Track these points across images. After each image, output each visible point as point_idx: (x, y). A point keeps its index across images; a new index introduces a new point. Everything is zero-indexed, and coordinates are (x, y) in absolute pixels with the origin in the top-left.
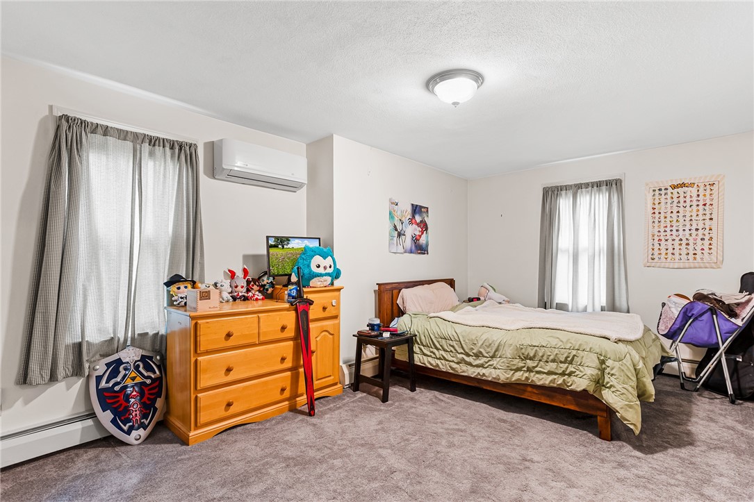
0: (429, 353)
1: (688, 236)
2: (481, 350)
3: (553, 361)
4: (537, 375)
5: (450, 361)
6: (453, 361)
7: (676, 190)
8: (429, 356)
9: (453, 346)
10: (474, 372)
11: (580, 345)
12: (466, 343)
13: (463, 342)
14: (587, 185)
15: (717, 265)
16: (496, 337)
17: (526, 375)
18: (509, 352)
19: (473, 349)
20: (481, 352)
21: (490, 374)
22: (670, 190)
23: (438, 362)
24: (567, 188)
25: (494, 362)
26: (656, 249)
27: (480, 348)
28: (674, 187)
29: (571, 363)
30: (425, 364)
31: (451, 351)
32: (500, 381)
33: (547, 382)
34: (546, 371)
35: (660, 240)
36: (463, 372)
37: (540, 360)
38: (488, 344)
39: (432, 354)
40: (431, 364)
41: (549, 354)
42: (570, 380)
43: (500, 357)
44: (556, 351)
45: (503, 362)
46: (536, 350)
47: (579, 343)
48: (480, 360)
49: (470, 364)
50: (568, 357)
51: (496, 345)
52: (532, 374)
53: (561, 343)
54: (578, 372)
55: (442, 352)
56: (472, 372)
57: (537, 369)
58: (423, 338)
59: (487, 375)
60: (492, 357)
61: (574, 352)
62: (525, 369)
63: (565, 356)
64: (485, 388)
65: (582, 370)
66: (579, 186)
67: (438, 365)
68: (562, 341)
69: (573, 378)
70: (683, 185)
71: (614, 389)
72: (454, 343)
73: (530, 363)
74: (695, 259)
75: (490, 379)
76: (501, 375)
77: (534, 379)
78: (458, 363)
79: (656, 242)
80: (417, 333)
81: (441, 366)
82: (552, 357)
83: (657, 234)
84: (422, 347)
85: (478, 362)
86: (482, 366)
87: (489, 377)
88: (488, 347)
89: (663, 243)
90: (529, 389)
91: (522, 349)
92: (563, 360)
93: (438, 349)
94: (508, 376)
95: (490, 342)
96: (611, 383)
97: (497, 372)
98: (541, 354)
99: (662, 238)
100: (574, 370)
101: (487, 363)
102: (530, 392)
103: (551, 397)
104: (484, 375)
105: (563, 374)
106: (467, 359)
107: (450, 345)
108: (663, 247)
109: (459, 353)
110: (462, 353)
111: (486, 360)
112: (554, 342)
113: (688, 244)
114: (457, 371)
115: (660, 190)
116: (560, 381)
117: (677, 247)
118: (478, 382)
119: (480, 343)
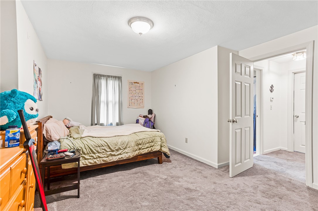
0: (89, 158)
1: (138, 98)
2: (120, 147)
3: (148, 143)
4: (142, 150)
5: (103, 157)
6: (105, 157)
7: (135, 84)
8: (88, 159)
9: (104, 149)
10: (116, 158)
11: (155, 135)
12: (112, 146)
13: (110, 146)
14: (112, 77)
15: (143, 107)
16: (126, 139)
17: (139, 151)
18: (133, 144)
19: (115, 147)
20: (120, 148)
21: (124, 156)
22: (134, 84)
23: (95, 160)
24: (104, 76)
25: (126, 150)
26: (131, 102)
27: (119, 146)
28: (135, 83)
29: (153, 142)
30: (87, 164)
31: (103, 152)
32: (131, 158)
33: (146, 152)
34: (145, 147)
35: (131, 99)
36: (111, 160)
37: (144, 144)
38: (122, 143)
39: (91, 157)
40: (90, 163)
41: (146, 141)
42: (153, 148)
43: (129, 148)
44: (148, 139)
45: (131, 149)
46: (142, 141)
47: (154, 134)
48: (119, 152)
49: (115, 155)
50: (152, 140)
51: (127, 143)
52: (141, 150)
53: (149, 136)
54: (155, 145)
55: (97, 154)
56: (115, 159)
57: (143, 148)
58: (84, 150)
59: (123, 157)
60: (124, 149)
61: (154, 138)
62: (138, 149)
63: (151, 140)
64: (120, 164)
65: (157, 143)
66: (109, 76)
67: (95, 162)
68: (149, 135)
69: (154, 147)
70: (136, 83)
71: (165, 147)
72: (105, 148)
73: (140, 146)
74: (139, 105)
75: (125, 159)
76: (130, 155)
77: (141, 152)
78: (107, 157)
79: (131, 100)
80: (79, 148)
81: (97, 162)
82: (147, 142)
83: (131, 97)
84: (84, 155)
85: (118, 153)
86: (120, 154)
87: (124, 158)
88: (122, 145)
89: (132, 100)
90: (139, 157)
91: (137, 141)
92: (151, 142)
93: (94, 153)
94: (133, 154)
95: (124, 142)
96: (164, 145)
97: (128, 154)
98: (144, 142)
99: (132, 98)
100: (154, 144)
101: (122, 152)
102: (139, 158)
103: (146, 157)
104: (122, 158)
105: (151, 147)
106: (113, 153)
107: (103, 149)
108: (132, 102)
109: (108, 152)
110: (110, 151)
111: (122, 151)
112: (147, 136)
113: (138, 101)
114: (107, 161)
115: (131, 83)
116: (150, 150)
117: (135, 102)
118: (117, 163)
119: (119, 144)
